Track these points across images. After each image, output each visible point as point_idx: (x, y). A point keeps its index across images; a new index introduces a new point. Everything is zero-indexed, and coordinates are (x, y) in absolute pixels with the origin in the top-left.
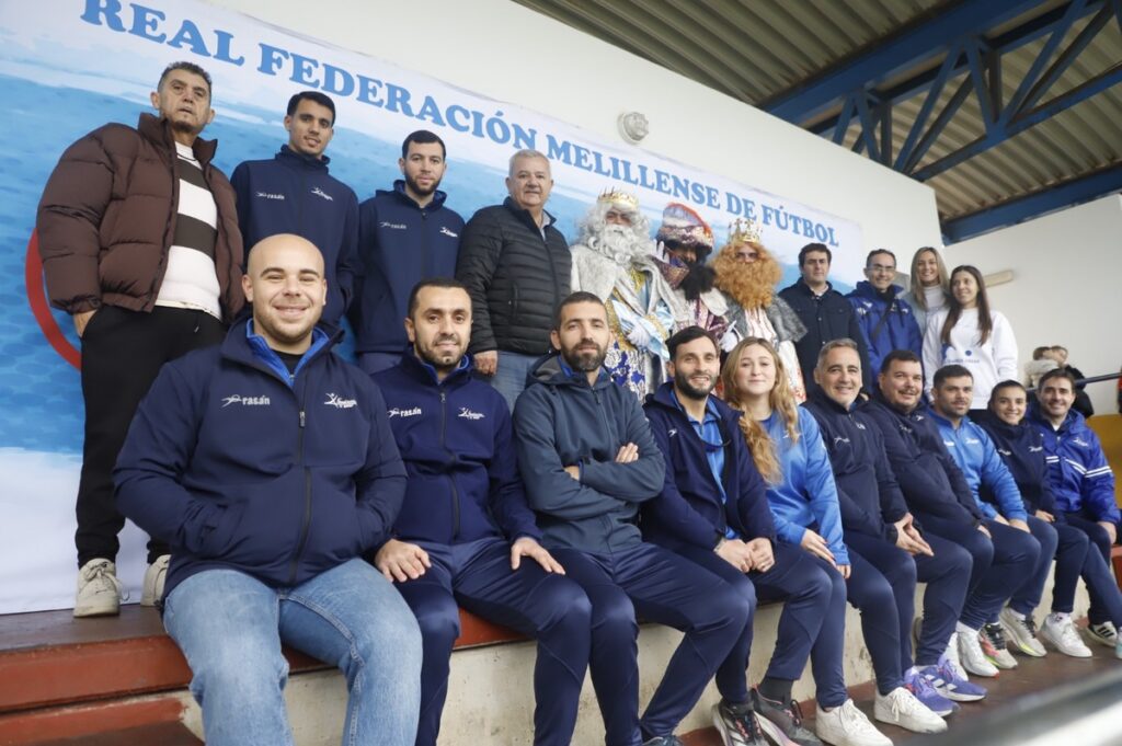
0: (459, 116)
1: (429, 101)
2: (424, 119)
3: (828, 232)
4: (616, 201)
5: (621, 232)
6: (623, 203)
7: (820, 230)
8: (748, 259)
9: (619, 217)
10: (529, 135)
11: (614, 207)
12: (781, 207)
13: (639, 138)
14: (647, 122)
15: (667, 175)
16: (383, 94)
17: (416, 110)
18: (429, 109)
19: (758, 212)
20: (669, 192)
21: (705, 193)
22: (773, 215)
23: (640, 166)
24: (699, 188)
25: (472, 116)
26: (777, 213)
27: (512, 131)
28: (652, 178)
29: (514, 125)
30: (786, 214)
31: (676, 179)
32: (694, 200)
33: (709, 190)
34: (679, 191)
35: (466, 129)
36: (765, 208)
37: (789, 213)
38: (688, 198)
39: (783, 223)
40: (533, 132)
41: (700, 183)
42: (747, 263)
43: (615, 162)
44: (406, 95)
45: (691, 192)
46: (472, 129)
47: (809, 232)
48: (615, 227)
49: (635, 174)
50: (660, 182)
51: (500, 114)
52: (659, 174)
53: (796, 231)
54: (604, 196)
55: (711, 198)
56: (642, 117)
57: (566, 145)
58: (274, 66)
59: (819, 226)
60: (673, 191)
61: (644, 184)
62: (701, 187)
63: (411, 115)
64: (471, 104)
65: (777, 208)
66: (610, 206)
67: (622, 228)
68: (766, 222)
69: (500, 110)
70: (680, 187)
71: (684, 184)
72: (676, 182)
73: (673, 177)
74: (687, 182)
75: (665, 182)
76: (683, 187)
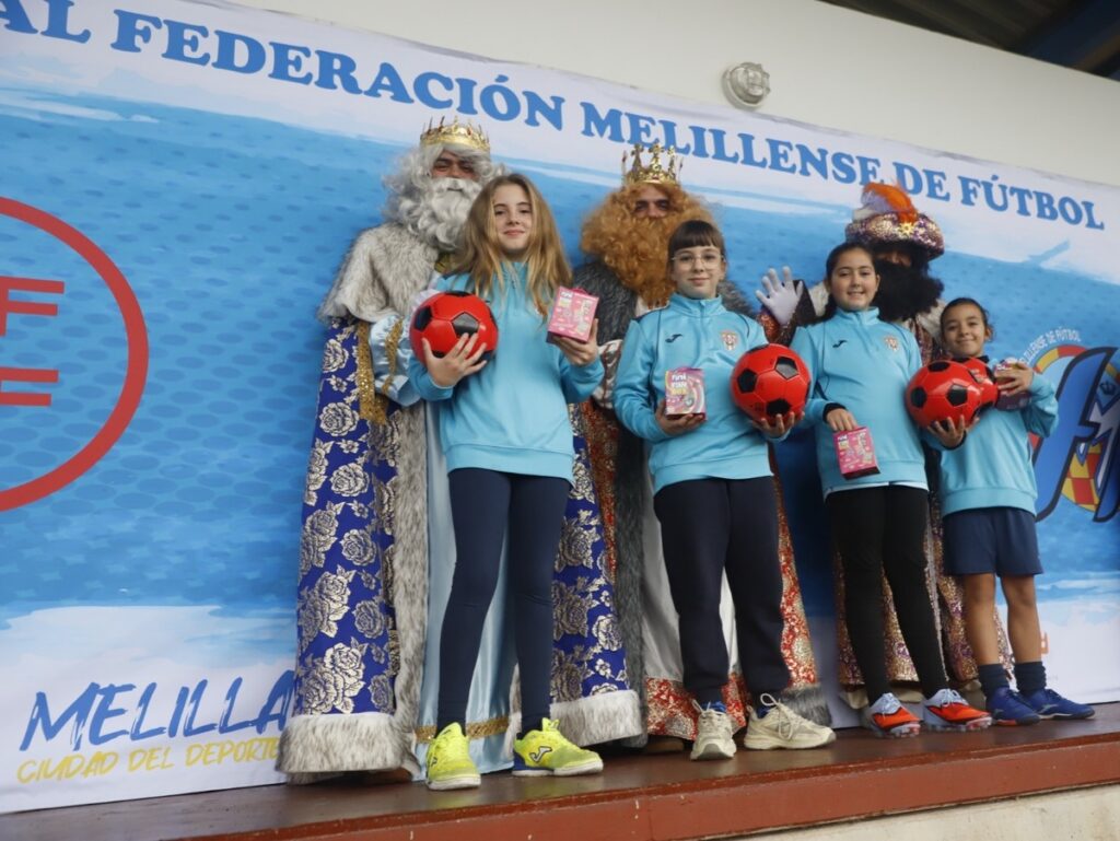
0: (436, 89)
1: (387, 70)
2: (379, 95)
3: (1083, 208)
4: (448, 139)
5: (461, 191)
6: (461, 141)
7: (1068, 207)
8: (654, 211)
9: (455, 166)
10: (551, 105)
11: (444, 151)
12: (995, 178)
13: (757, 99)
14: (766, 75)
15: (789, 145)
16: (311, 65)
17: (365, 83)
18: (385, 81)
19: (952, 187)
20: (792, 170)
21: (856, 167)
22: (981, 191)
23: (741, 135)
24: (845, 161)
25: (456, 86)
26: (988, 187)
27: (523, 102)
28: (761, 151)
29: (525, 93)
30: (1003, 188)
31: (803, 150)
32: (837, 177)
33: (863, 161)
34: (810, 167)
35: (448, 104)
36: (965, 181)
37: (1009, 186)
38: (825, 176)
39: (998, 200)
40: (558, 101)
41: (847, 153)
42: (652, 219)
43: (698, 132)
44: (348, 64)
45: (830, 167)
46: (457, 103)
47: (1047, 212)
48: (446, 182)
49: (733, 146)
50: (776, 156)
51: (502, 78)
52: (774, 144)
53: (1023, 211)
54: (429, 133)
55: (867, 173)
56: (758, 67)
57: (615, 114)
58: (138, 40)
59: (1064, 201)
60: (799, 168)
61: (749, 160)
62: (849, 158)
63: (358, 91)
64: (455, 69)
65: (989, 180)
66: (437, 150)
67: (462, 183)
69: (504, 74)
70: (812, 161)
71: (818, 157)
72: (805, 153)
73: (799, 146)
74: (823, 152)
75: (785, 156)
76: (816, 160)
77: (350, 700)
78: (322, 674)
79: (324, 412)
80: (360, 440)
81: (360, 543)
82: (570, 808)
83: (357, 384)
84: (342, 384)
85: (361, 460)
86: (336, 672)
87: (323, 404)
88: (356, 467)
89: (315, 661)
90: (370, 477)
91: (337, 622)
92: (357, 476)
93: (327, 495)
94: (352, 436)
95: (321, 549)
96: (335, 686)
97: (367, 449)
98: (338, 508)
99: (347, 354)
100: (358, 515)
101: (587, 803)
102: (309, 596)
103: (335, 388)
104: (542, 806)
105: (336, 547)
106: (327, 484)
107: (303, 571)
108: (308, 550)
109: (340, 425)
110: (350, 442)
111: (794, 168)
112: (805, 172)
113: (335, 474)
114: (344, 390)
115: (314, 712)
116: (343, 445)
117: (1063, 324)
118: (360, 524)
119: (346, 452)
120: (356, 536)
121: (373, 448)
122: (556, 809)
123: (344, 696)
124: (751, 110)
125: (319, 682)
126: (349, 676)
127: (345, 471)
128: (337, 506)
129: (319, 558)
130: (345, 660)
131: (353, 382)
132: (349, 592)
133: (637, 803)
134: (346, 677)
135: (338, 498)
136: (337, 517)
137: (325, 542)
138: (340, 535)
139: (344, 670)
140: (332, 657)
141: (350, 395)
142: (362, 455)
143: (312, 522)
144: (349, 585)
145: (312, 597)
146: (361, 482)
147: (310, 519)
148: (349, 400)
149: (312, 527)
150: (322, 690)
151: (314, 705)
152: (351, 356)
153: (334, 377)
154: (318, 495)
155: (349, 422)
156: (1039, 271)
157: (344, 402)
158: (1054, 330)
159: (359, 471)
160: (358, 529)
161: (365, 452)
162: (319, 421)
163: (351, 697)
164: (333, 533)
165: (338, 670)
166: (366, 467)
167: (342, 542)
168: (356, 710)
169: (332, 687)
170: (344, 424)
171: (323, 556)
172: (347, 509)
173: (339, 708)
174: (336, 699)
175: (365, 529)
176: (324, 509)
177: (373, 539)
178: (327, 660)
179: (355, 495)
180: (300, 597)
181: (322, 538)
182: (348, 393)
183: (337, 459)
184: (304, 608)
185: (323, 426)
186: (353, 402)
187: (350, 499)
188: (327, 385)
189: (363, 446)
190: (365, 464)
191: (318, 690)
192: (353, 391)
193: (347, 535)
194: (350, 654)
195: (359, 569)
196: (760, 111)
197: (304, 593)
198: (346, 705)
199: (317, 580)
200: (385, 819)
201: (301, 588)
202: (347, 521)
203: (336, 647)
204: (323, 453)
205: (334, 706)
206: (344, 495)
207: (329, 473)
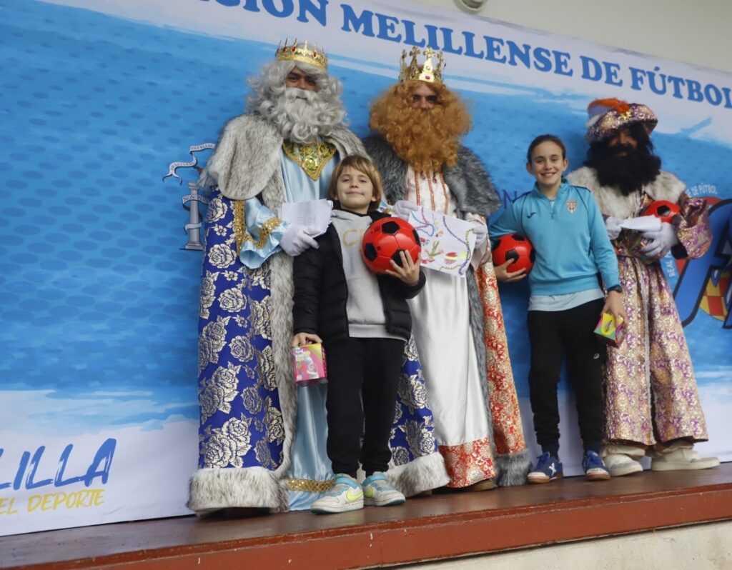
3: (722, 93)
4: (299, 58)
5: (306, 99)
9: (303, 80)
10: (318, 6)
11: (296, 67)
12: (657, 69)
15: (501, 41)
20: (503, 60)
21: (552, 59)
22: (646, 79)
23: (464, 33)
24: (543, 54)
26: (651, 76)
27: (297, 3)
28: (480, 46)
30: (663, 77)
31: (512, 45)
32: (537, 67)
33: (558, 55)
34: (517, 59)
35: (237, 2)
37: (668, 75)
38: (528, 66)
39: (659, 86)
41: (545, 48)
42: (424, 109)
43: (432, 30)
45: (532, 58)
46: (243, 2)
47: (696, 96)
48: (297, 91)
49: (458, 41)
50: (491, 50)
52: (489, 40)
53: (677, 95)
55: (559, 64)
57: (367, 15)
59: (709, 87)
60: (508, 59)
62: (547, 52)
65: (652, 70)
66: (291, 66)
68: (635, 86)
70: (519, 54)
71: (523, 50)
72: (513, 47)
73: (509, 43)
74: (527, 47)
75: (498, 50)
76: (522, 53)
77: (241, 459)
78: (220, 439)
79: (211, 251)
80: (239, 271)
81: (243, 346)
82: (320, 539)
83: (234, 230)
84: (223, 231)
85: (240, 286)
86: (231, 438)
87: (210, 245)
88: (237, 291)
89: (214, 430)
90: (247, 298)
91: (230, 402)
92: (238, 297)
93: (216, 311)
94: (232, 268)
95: (215, 351)
96: (230, 448)
97: (244, 278)
98: (226, 320)
99: (226, 207)
100: (240, 325)
101: (334, 535)
102: (207, 385)
103: (218, 234)
104: (299, 538)
105: (226, 349)
106: (216, 303)
107: (202, 366)
108: (205, 352)
109: (224, 260)
110: (231, 273)
111: (505, 58)
112: (513, 63)
113: (221, 295)
114: (224, 234)
115: (214, 466)
116: (226, 275)
117: (705, 181)
118: (242, 332)
119: (229, 280)
120: (240, 341)
121: (247, 277)
122: (310, 539)
123: (236, 455)
124: (472, 13)
125: (218, 445)
126: (240, 441)
127: (229, 294)
128: (225, 319)
129: (214, 357)
130: (237, 429)
131: (232, 229)
132: (237, 381)
133: (371, 535)
134: (238, 442)
135: (225, 314)
136: (226, 327)
137: (218, 345)
138: (228, 339)
139: (236, 437)
140: (228, 427)
141: (229, 238)
142: (241, 283)
143: (207, 331)
144: (237, 376)
145: (210, 385)
146: (241, 302)
147: (205, 329)
148: (229, 242)
149: (207, 335)
150: (220, 451)
151: (215, 461)
152: (229, 209)
153: (216, 225)
154: (210, 311)
155: (230, 258)
156: (688, 140)
157: (225, 243)
158: (697, 185)
159: (239, 294)
160: (241, 336)
161: (243, 280)
162: (207, 258)
163: (241, 457)
164: (223, 339)
165: (232, 437)
166: (244, 291)
167: (230, 345)
168: (245, 465)
169: (228, 449)
170: (226, 260)
171: (217, 355)
172: (232, 321)
173: (233, 464)
174: (231, 457)
175: (246, 336)
176: (215, 321)
177: (251, 343)
178: (224, 429)
179: (238, 311)
180: (200, 386)
181: (216, 343)
182: (228, 237)
183: (223, 285)
184: (203, 393)
185: (210, 261)
186: (232, 244)
187: (234, 314)
188: (213, 232)
189: (241, 276)
190: (243, 288)
191: (217, 451)
192: (231, 236)
193: (233, 340)
194: (241, 425)
195: (243, 364)
196: (480, 14)
197: (203, 382)
198: (237, 462)
199: (214, 372)
200: (179, 549)
201: (200, 379)
202: (233, 330)
203: (230, 420)
204: (212, 281)
205: (229, 463)
206: (230, 311)
207: (217, 295)
